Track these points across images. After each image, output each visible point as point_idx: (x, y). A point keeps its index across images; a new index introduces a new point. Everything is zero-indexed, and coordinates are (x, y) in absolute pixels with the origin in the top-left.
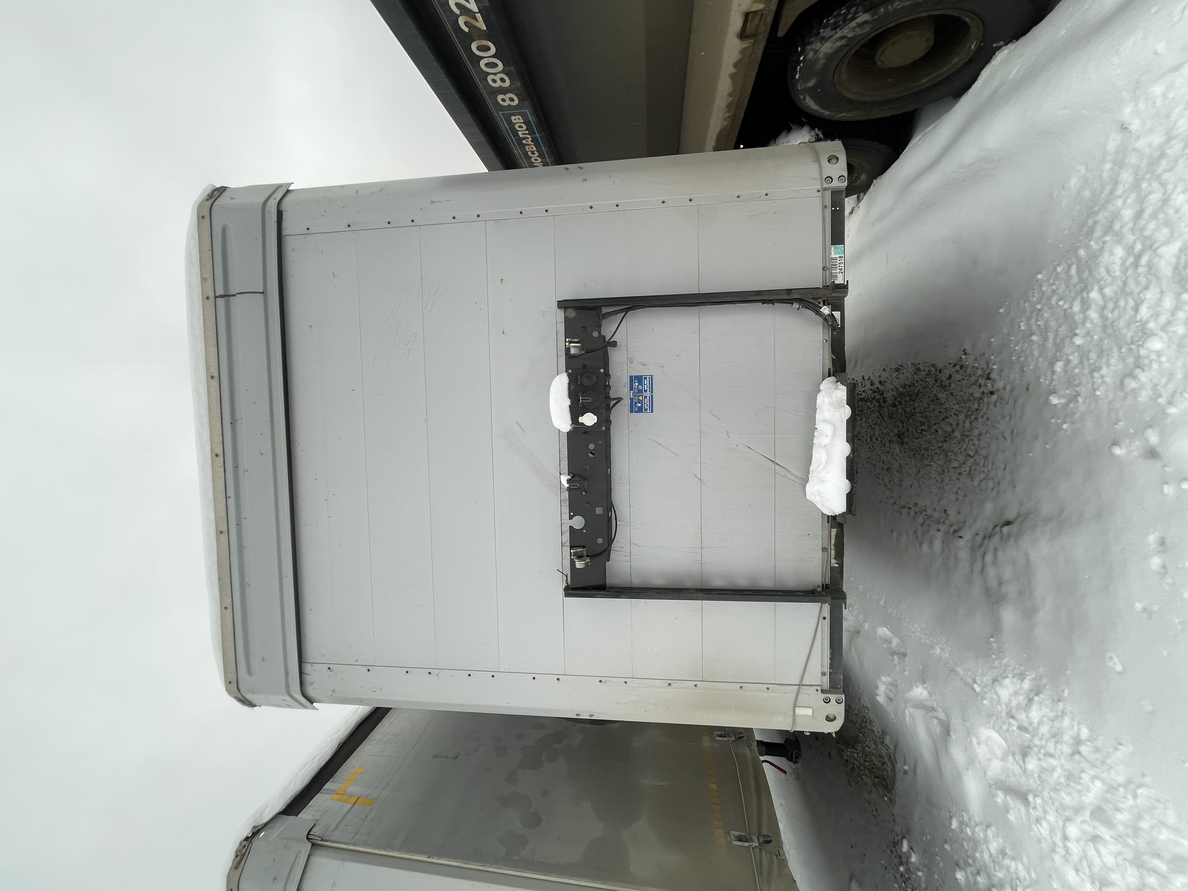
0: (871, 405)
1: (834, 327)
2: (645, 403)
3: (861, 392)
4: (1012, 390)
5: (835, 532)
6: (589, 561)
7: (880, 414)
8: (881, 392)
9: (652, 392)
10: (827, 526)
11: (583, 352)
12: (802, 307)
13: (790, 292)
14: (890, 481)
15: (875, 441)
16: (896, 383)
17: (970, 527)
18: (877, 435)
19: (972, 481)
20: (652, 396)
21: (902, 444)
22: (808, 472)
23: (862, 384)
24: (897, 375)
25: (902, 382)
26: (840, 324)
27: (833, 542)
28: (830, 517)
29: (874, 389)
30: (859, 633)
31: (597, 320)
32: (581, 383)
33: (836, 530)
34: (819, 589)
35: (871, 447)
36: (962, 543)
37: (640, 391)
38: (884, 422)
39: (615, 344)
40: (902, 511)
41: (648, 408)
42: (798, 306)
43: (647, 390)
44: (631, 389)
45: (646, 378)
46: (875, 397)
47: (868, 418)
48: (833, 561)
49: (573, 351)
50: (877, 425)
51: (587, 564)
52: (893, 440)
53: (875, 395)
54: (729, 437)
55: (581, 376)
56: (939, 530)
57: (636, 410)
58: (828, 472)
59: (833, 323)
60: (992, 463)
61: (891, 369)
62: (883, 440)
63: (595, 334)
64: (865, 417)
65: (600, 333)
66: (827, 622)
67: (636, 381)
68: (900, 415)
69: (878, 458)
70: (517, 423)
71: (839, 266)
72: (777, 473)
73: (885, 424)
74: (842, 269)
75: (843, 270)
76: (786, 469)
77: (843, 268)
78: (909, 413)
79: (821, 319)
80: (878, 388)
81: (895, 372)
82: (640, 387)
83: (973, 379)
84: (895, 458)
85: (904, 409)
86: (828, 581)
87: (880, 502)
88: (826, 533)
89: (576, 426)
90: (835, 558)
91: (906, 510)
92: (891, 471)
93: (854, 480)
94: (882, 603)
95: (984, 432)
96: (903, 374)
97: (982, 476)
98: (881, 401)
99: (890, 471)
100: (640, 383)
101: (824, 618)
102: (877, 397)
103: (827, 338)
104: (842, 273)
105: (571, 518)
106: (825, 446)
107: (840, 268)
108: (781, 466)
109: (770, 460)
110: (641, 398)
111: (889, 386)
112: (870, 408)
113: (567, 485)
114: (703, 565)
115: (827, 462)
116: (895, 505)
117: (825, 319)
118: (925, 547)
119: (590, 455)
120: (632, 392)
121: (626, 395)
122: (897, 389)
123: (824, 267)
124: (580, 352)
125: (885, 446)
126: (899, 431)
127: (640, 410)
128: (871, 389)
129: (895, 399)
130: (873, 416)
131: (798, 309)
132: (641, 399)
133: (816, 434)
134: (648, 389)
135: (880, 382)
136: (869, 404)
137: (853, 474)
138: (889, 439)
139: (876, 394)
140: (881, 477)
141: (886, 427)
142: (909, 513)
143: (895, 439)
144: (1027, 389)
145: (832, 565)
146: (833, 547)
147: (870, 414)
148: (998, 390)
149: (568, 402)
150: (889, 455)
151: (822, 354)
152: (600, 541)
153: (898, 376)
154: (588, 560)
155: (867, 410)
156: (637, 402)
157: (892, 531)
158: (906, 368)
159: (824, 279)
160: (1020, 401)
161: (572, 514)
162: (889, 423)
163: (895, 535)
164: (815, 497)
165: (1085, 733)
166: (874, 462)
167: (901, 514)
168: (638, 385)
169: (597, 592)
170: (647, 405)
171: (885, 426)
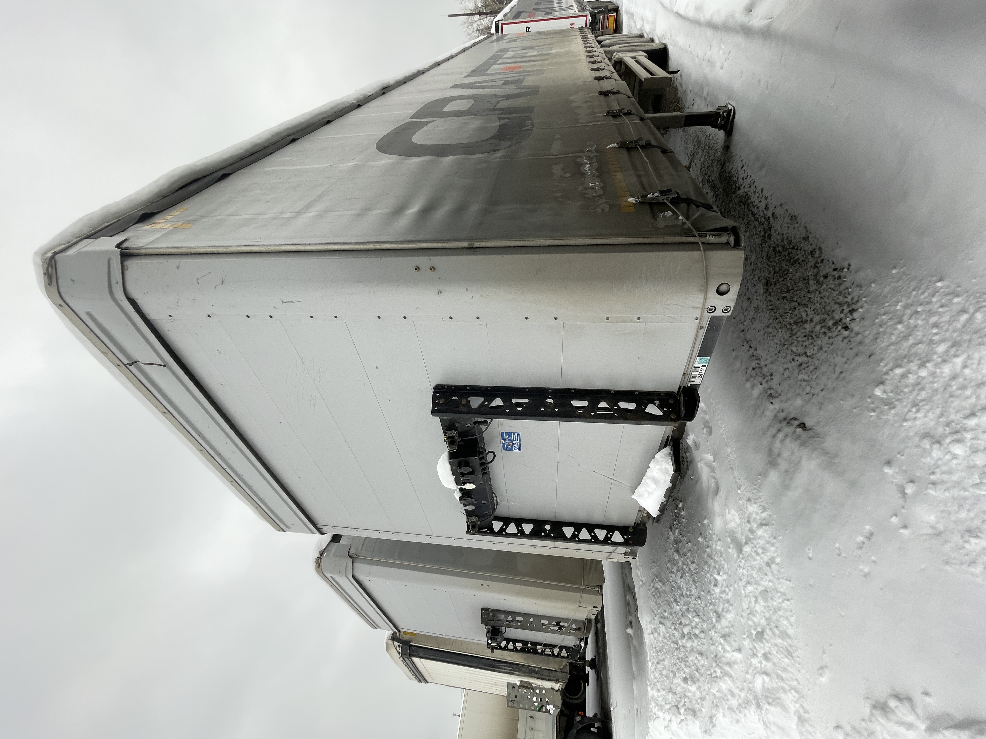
0: (759, 228)
2: (514, 447)
4: (860, 343)
7: (761, 244)
8: (770, 225)
9: (520, 441)
16: (785, 230)
17: (782, 401)
19: (799, 374)
20: (520, 444)
21: (767, 291)
24: (789, 223)
25: (790, 235)
29: (766, 214)
36: (771, 407)
37: (510, 440)
40: (745, 343)
41: (517, 449)
44: (503, 438)
45: (515, 434)
52: (761, 280)
54: (579, 466)
56: (761, 384)
57: (508, 449)
60: (817, 376)
61: (787, 210)
68: (776, 264)
73: (762, 258)
80: (769, 217)
81: (788, 218)
83: (841, 298)
95: (825, 349)
96: (794, 228)
97: (806, 378)
98: (767, 233)
100: (510, 436)
102: (765, 225)
110: (511, 444)
111: (778, 226)
112: (756, 229)
118: (748, 385)
120: (503, 440)
121: (498, 441)
122: (783, 238)
126: (769, 278)
127: (511, 449)
128: (763, 213)
129: (778, 245)
134: (516, 439)
136: (757, 224)
138: (759, 275)
139: (765, 221)
141: (761, 261)
143: (763, 280)
144: (870, 357)
148: (852, 331)
153: (789, 225)
156: (508, 445)
157: (733, 350)
158: (799, 224)
160: (860, 359)
165: (778, 560)
168: (508, 437)
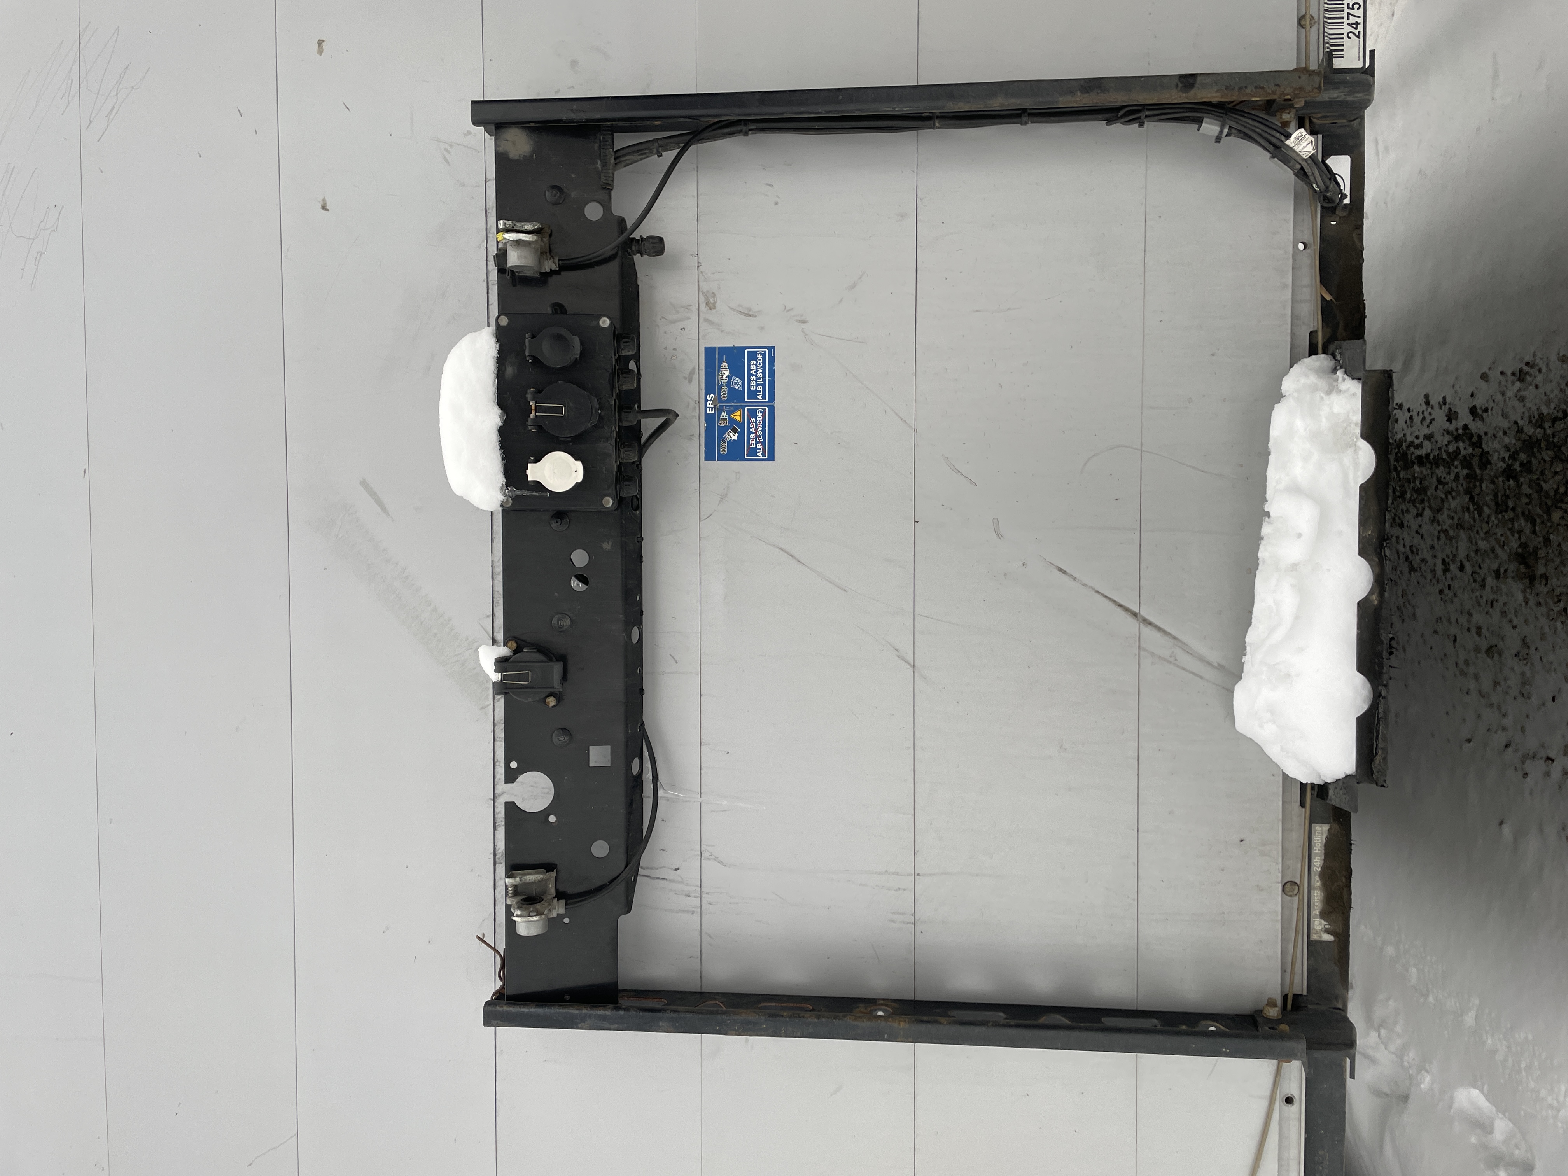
0: (1449, 473)
1: (1330, 200)
2: (750, 433)
3: (1421, 439)
5: (1325, 836)
6: (562, 911)
7: (1472, 499)
8: (1475, 439)
9: (772, 398)
10: (1299, 815)
11: (549, 265)
12: (1228, 135)
13: (1191, 81)
14: (1496, 683)
15: (1458, 573)
16: (1517, 412)
18: (1462, 554)
20: (772, 410)
21: (1532, 579)
22: (1241, 649)
23: (1424, 418)
24: (1519, 390)
25: (1534, 408)
26: (1347, 191)
27: (1318, 863)
28: (1309, 789)
29: (1457, 430)
30: (1405, 1098)
31: (599, 166)
32: (535, 359)
33: (1326, 828)
34: (1273, 1013)
35: (1446, 591)
37: (736, 395)
38: (1482, 521)
39: (656, 246)
40: (1529, 766)
41: (759, 446)
42: (1218, 129)
43: (756, 391)
44: (710, 387)
45: (753, 356)
46: (1457, 451)
47: (1439, 511)
48: (1318, 924)
49: (514, 259)
50: (1462, 528)
51: (553, 924)
52: (1506, 571)
53: (1458, 448)
54: (999, 535)
55: (533, 337)
57: (724, 451)
58: (1301, 650)
59: (1327, 187)
61: (1502, 373)
62: (1478, 570)
63: (593, 212)
64: (1430, 508)
65: (607, 205)
66: (1297, 1112)
67: (725, 364)
68: (1527, 501)
69: (1463, 620)
70: (364, 484)
71: (1349, 14)
72: (1145, 650)
73: (1485, 526)
74: (1357, 23)
75: (1360, 28)
76: (1175, 638)
77: (1361, 20)
78: (1552, 493)
79: (1288, 175)
80: (1466, 427)
81: (1513, 383)
82: (737, 384)
84: (1511, 621)
85: (1539, 485)
86: (1300, 986)
87: (1469, 741)
88: (1297, 837)
89: (519, 493)
90: (1324, 915)
91: (1541, 765)
92: (1500, 655)
93: (1381, 673)
94: (1469, 1019)
96: (1537, 387)
98: (1475, 462)
99: (1496, 655)
100: (737, 370)
101: (1289, 1100)
102: (1463, 452)
103: (1307, 237)
104: (1358, 37)
105: (511, 777)
106: (1294, 567)
107: (1353, 20)
108: (1159, 629)
109: (1127, 610)
110: (737, 416)
111: (1495, 421)
112: (1444, 484)
113: (496, 677)
114: (919, 928)
115: (1297, 618)
116: (1510, 750)
117: (1302, 174)
119: (575, 583)
120: (710, 397)
121: (692, 404)
122: (1520, 430)
123: (1303, 17)
124: (540, 263)
125: (1483, 586)
126: (1524, 545)
127: (736, 453)
128: (1448, 432)
129: (1514, 456)
130: (1453, 504)
131: (1218, 139)
132: (739, 419)
133: (1266, 530)
134: (760, 388)
135: (1473, 411)
136: (1441, 471)
137: (1379, 655)
138: (1495, 566)
139: (1461, 445)
140: (1472, 670)
141: (1486, 533)
142: (1548, 774)
143: (1512, 567)
145: (1314, 937)
146: (1317, 882)
147: (1442, 500)
149: (493, 417)
150: (1496, 613)
151: (1290, 284)
152: (600, 849)
153: (1523, 393)
154: (559, 909)
155: (1436, 489)
156: (726, 428)
158: (1544, 369)
159: (1302, 49)
161: (514, 765)
162: (1496, 522)
163: (1507, 831)
164: (1261, 727)
166: (1454, 630)
167: (1526, 775)
168: (729, 377)
169: (585, 1011)
170: (757, 436)
171: (1485, 530)
